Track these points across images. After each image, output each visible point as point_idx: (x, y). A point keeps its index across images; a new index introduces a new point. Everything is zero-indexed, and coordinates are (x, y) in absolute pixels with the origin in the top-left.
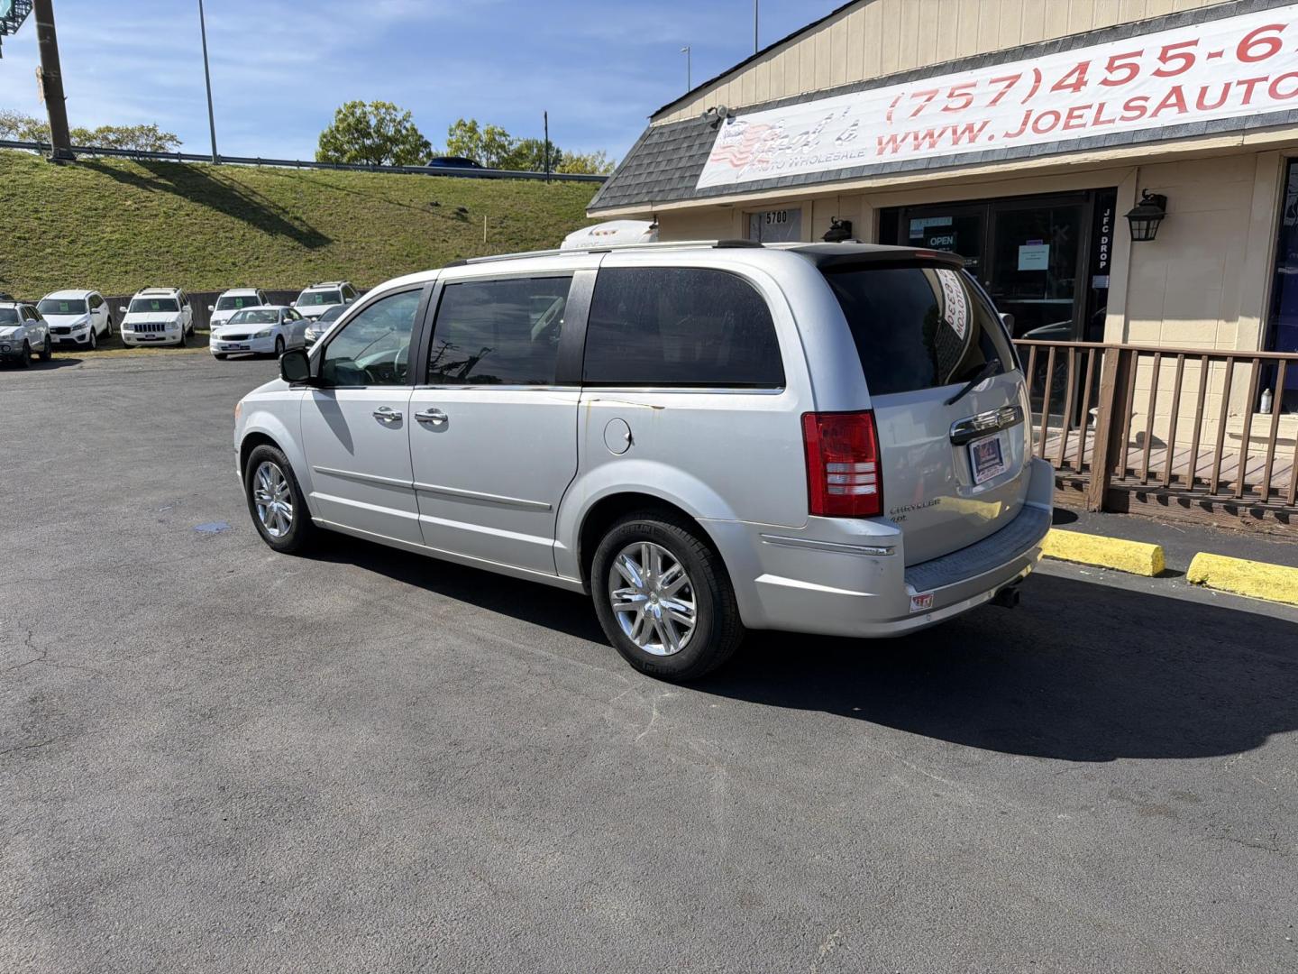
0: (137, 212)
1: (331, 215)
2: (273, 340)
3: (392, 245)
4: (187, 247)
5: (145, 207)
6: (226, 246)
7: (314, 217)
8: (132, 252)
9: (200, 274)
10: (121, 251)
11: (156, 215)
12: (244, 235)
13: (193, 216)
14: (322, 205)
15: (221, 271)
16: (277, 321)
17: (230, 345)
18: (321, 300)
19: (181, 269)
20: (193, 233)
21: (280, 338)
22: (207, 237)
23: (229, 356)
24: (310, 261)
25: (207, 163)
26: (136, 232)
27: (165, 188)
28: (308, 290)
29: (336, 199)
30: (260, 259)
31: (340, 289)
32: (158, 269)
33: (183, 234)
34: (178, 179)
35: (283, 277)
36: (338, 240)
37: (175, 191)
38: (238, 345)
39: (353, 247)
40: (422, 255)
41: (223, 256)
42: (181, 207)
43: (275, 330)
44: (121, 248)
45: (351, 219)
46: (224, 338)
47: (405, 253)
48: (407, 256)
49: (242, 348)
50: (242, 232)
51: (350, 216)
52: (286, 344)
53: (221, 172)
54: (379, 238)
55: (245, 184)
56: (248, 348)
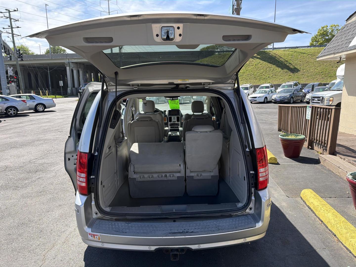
0: (249, 65)
1: (301, 61)
2: (264, 99)
3: (317, 69)
4: (258, 73)
5: (251, 63)
6: (268, 72)
7: (295, 63)
8: (245, 75)
9: (259, 80)
10: (242, 75)
11: (253, 65)
12: (274, 69)
13: (262, 65)
14: (299, 59)
15: (265, 79)
16: (267, 93)
17: (252, 100)
18: (287, 87)
19: (255, 79)
20: (261, 69)
21: (266, 98)
22: (264, 70)
23: (253, 102)
24: (290, 75)
25: (271, 50)
26: (247, 70)
27: (258, 58)
28: (284, 84)
29: (304, 57)
30: (276, 75)
31: (293, 84)
32: (249, 79)
33: (258, 69)
34: (261, 55)
35: (281, 80)
36: (300, 69)
37: (259, 59)
38: (254, 100)
39: (304, 71)
40: (327, 72)
41: (267, 75)
42: (260, 62)
43: (265, 96)
44: (243, 74)
45: (307, 62)
46: (251, 98)
47: (321, 72)
48: (321, 73)
49: (255, 100)
50: (273, 68)
51: (306, 61)
52: (268, 99)
53: (273, 52)
54: (313, 68)
55: (278, 55)
56: (256, 100)
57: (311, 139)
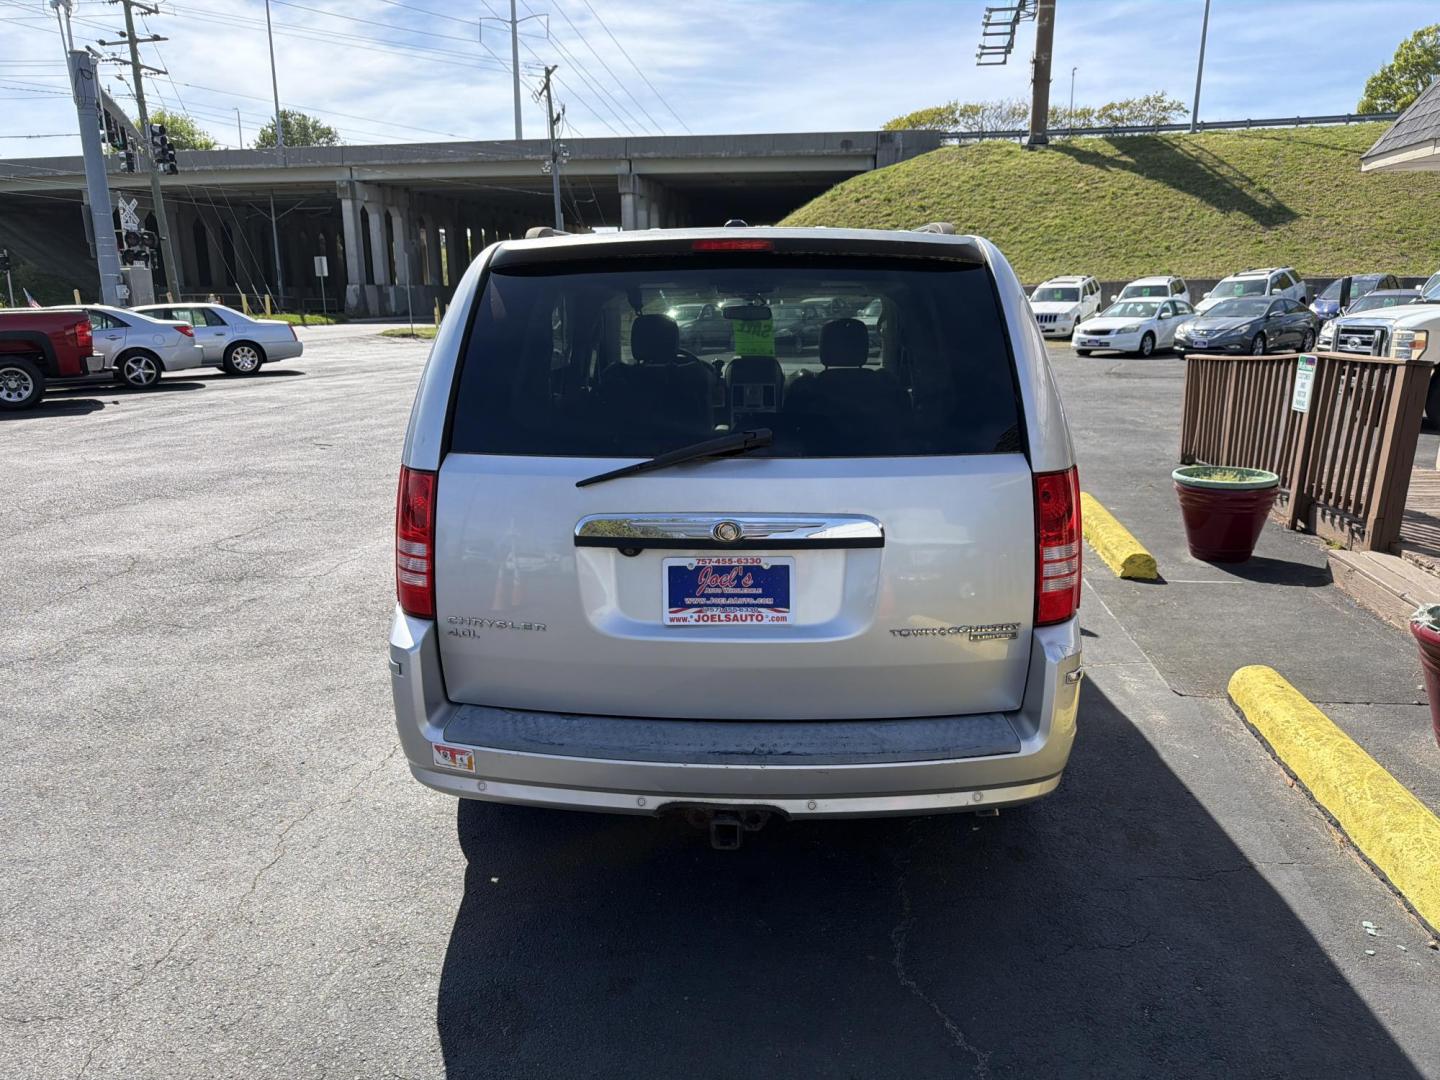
0: (1087, 195)
1: (1310, 183)
2: (1139, 337)
3: (1381, 218)
4: (1123, 230)
5: (1096, 188)
6: (1166, 228)
7: (1282, 188)
8: (1066, 237)
9: (1128, 260)
10: (1056, 237)
11: (1103, 197)
12: (1191, 214)
13: (1140, 196)
14: (1303, 172)
15: (1150, 256)
16: (1153, 315)
17: (1089, 341)
18: (1241, 290)
19: (1108, 254)
20: (1135, 214)
21: (1150, 334)
22: (1150, 218)
23: (1093, 353)
24: (1261, 242)
25: (1184, 132)
26: (1077, 216)
27: (1124, 166)
28: (1231, 279)
29: (1325, 162)
30: (1199, 242)
31: (1269, 277)
32: (1086, 255)
33: (1125, 216)
34: (1141, 154)
35: (1219, 263)
36: (1307, 215)
37: (1133, 169)
38: (1097, 341)
39: (1325, 223)
40: (1423, 229)
41: (1158, 240)
42: (1133, 186)
43: (1144, 325)
44: (1057, 234)
45: (1337, 186)
46: (1086, 332)
47: (1396, 228)
48: (1399, 232)
49: (1101, 344)
50: (1189, 211)
51: (1336, 183)
52: (1158, 341)
53: (1194, 142)
54: (1366, 209)
55: (1215, 153)
56: (1107, 344)
57: (1305, 491)
